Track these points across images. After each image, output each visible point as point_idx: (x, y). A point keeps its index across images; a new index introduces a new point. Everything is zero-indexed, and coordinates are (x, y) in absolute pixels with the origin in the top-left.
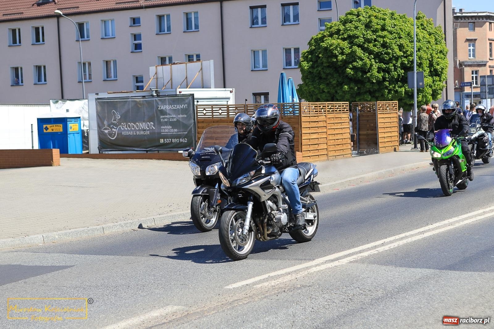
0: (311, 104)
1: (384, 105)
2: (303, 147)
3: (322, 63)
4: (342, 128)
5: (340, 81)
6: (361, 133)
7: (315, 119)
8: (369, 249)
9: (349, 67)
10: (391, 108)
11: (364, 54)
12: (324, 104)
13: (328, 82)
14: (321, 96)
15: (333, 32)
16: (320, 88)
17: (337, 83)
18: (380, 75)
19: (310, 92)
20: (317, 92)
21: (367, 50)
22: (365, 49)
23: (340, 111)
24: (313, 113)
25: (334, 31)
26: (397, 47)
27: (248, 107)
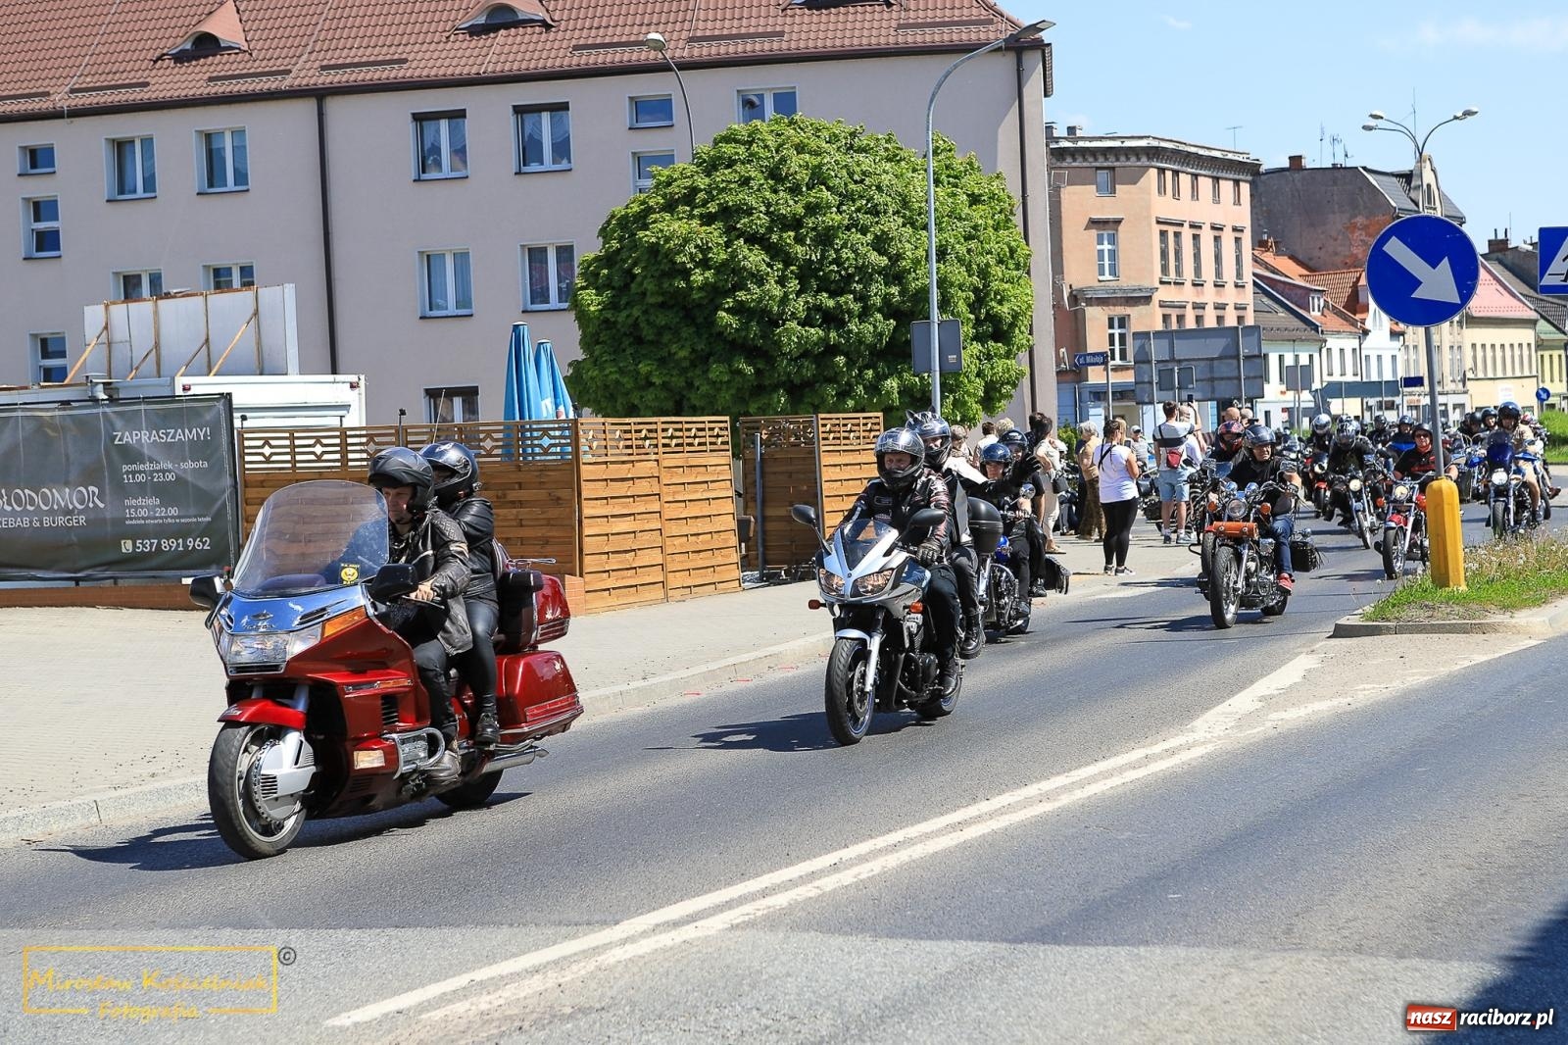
0: (613, 424)
1: (839, 425)
2: (587, 560)
3: (644, 294)
4: (708, 499)
5: (699, 348)
6: (770, 512)
7: (623, 471)
8: (792, 884)
9: (726, 307)
10: (863, 434)
11: (770, 266)
12: (651, 423)
13: (664, 353)
14: (642, 397)
15: (676, 197)
16: (638, 373)
17: (693, 357)
19: (606, 387)
20: (628, 386)
22: (775, 252)
23: (704, 444)
24: (618, 451)
25: (677, 193)
27: (407, 434)
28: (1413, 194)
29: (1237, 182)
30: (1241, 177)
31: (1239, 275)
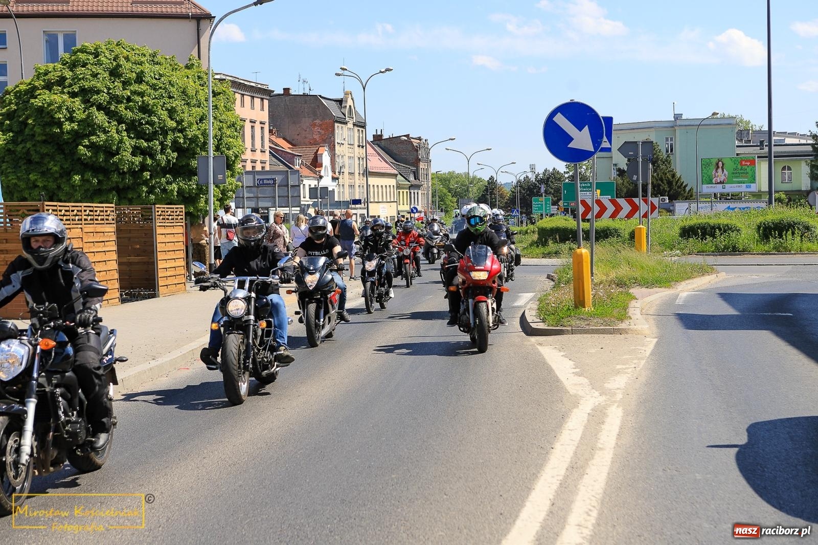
0: (59, 206)
1: (165, 211)
3: (33, 135)
4: (105, 251)
5: (65, 166)
9: (84, 144)
11: (109, 123)
12: (77, 206)
13: (44, 169)
14: (30, 192)
15: (52, 81)
16: (29, 180)
17: (61, 171)
18: (137, 159)
21: (114, 115)
22: (111, 114)
25: (52, 79)
26: (166, 112)
28: (343, 110)
29: (262, 99)
30: (264, 97)
31: (263, 146)
